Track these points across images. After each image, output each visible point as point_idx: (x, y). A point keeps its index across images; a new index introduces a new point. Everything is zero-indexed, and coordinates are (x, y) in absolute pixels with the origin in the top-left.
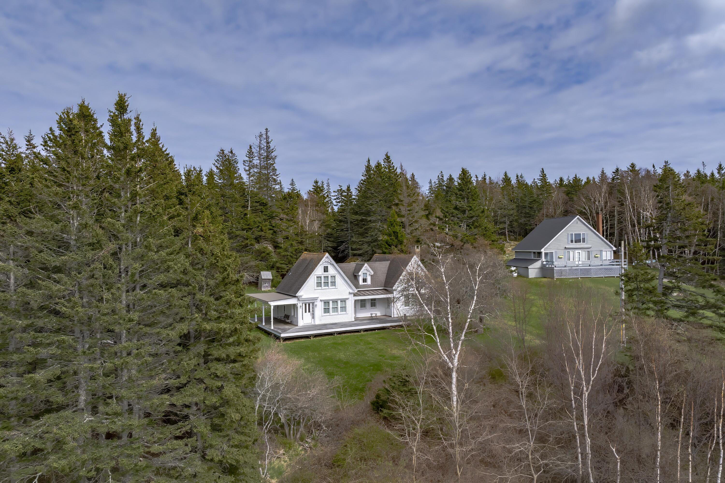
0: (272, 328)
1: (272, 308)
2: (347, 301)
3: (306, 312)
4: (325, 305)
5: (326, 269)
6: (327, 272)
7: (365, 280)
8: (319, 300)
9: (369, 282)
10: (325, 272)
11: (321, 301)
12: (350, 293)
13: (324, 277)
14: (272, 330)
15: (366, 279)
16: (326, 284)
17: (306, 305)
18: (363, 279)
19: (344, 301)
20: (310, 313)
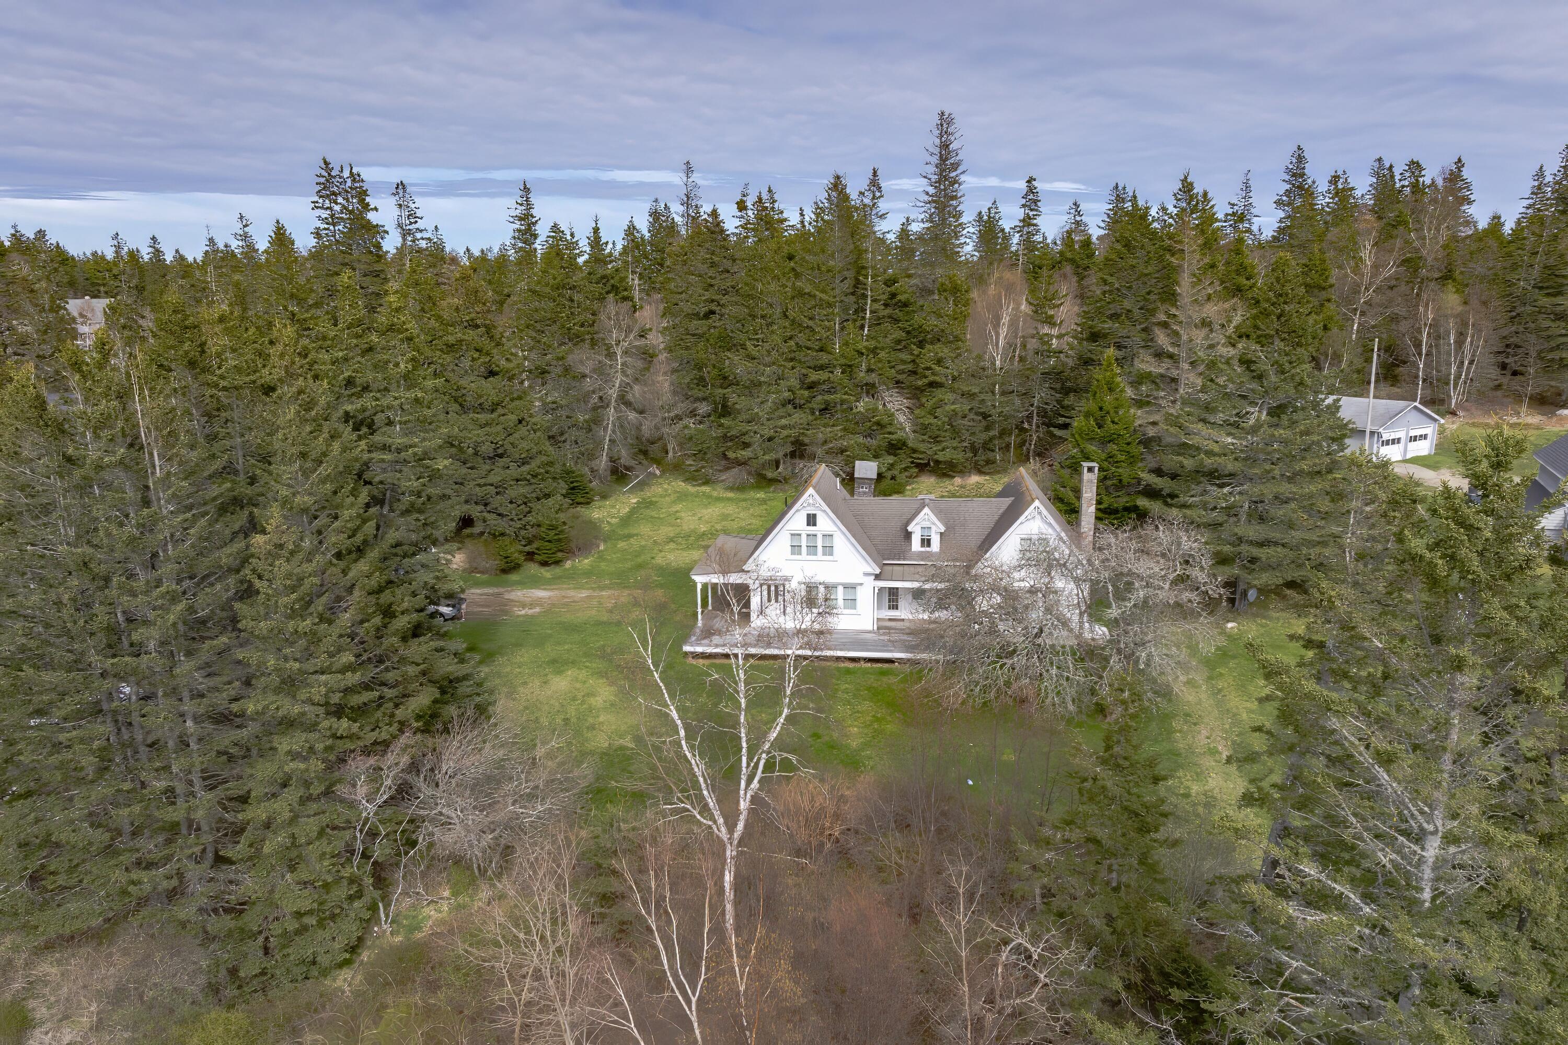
1: (699, 587)
2: (859, 588)
3: (769, 600)
4: (808, 592)
5: (812, 520)
6: (815, 525)
7: (926, 542)
8: (794, 582)
9: (935, 546)
10: (808, 524)
11: (800, 583)
12: (865, 574)
13: (808, 535)
15: (929, 541)
16: (812, 549)
17: (769, 587)
18: (923, 540)
19: (851, 587)
20: (777, 605)
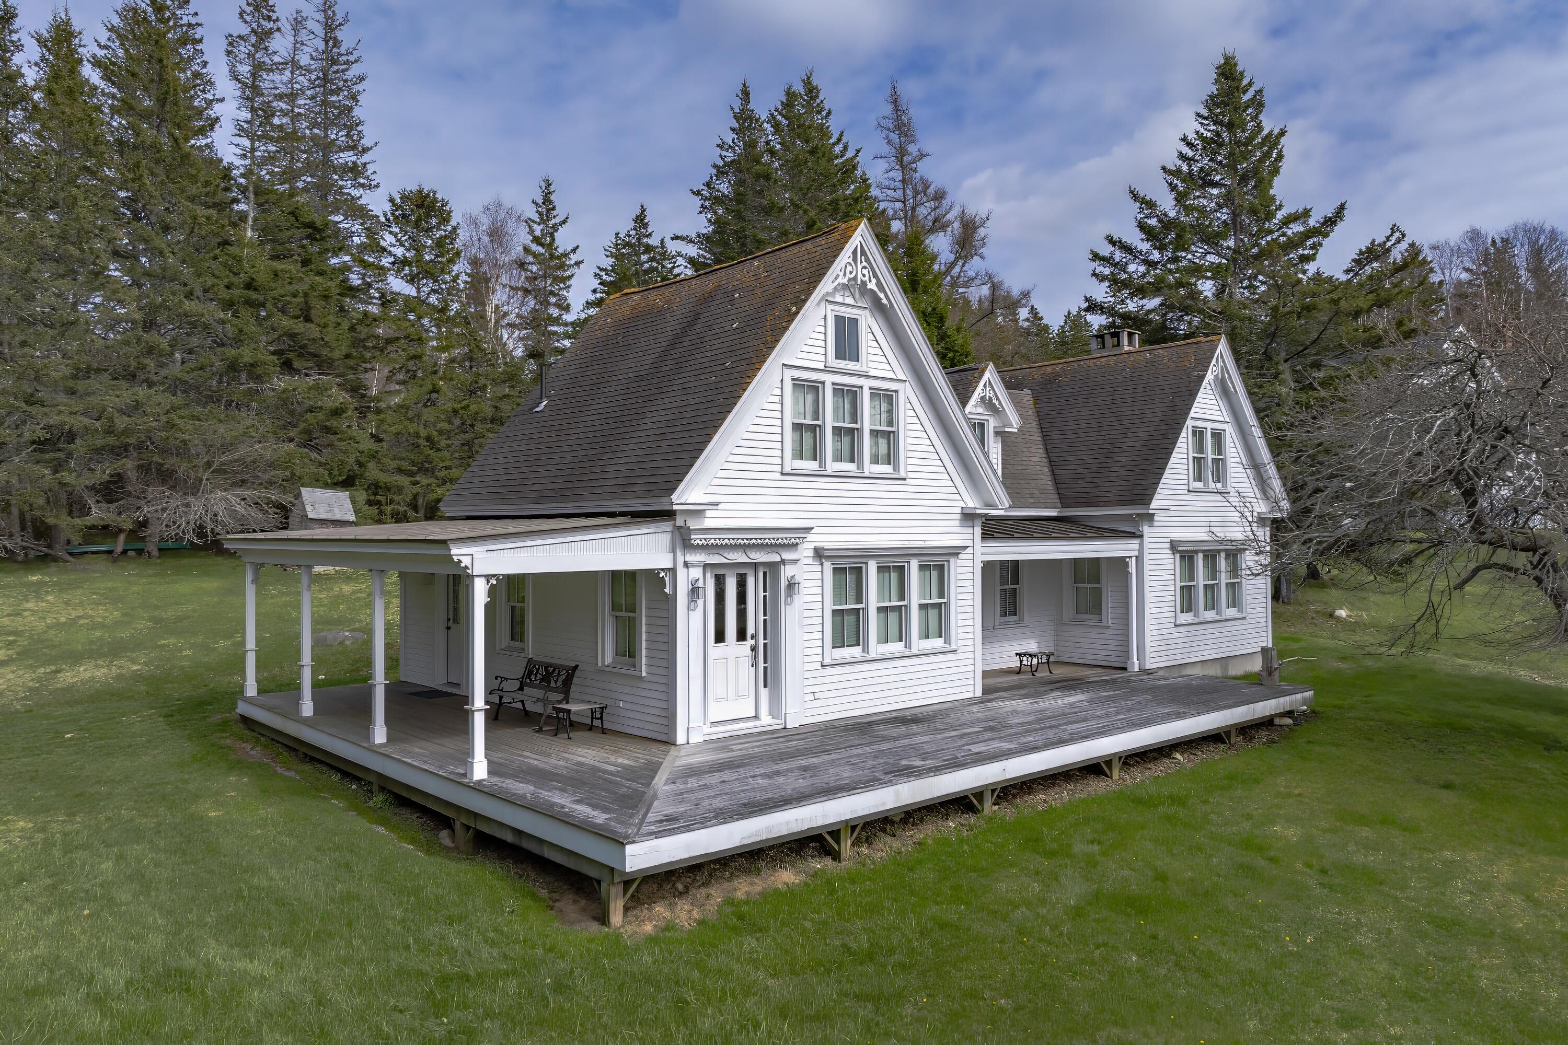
0: (480, 771)
2: (951, 567)
3: (720, 637)
4: (839, 592)
5: (846, 338)
6: (854, 354)
8: (805, 552)
10: (840, 353)
11: (820, 554)
12: (968, 517)
13: (839, 390)
14: (478, 788)
16: (847, 440)
17: (720, 581)
19: (935, 564)
20: (745, 648)
